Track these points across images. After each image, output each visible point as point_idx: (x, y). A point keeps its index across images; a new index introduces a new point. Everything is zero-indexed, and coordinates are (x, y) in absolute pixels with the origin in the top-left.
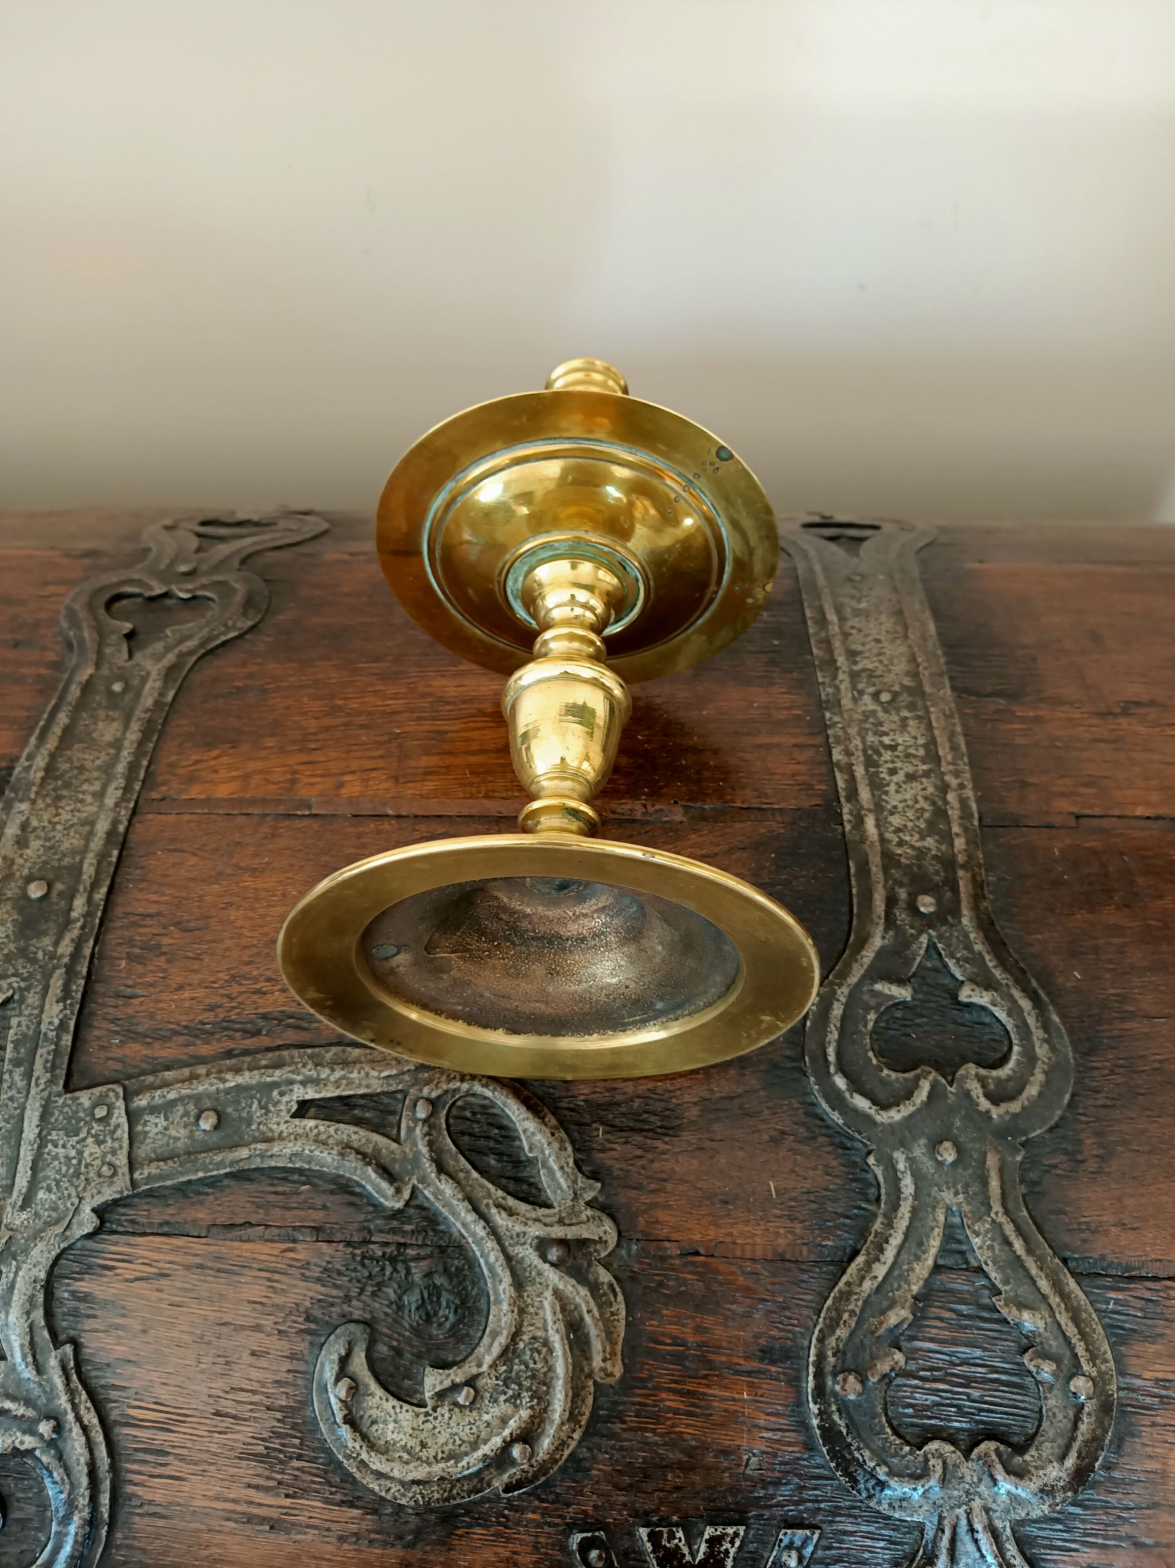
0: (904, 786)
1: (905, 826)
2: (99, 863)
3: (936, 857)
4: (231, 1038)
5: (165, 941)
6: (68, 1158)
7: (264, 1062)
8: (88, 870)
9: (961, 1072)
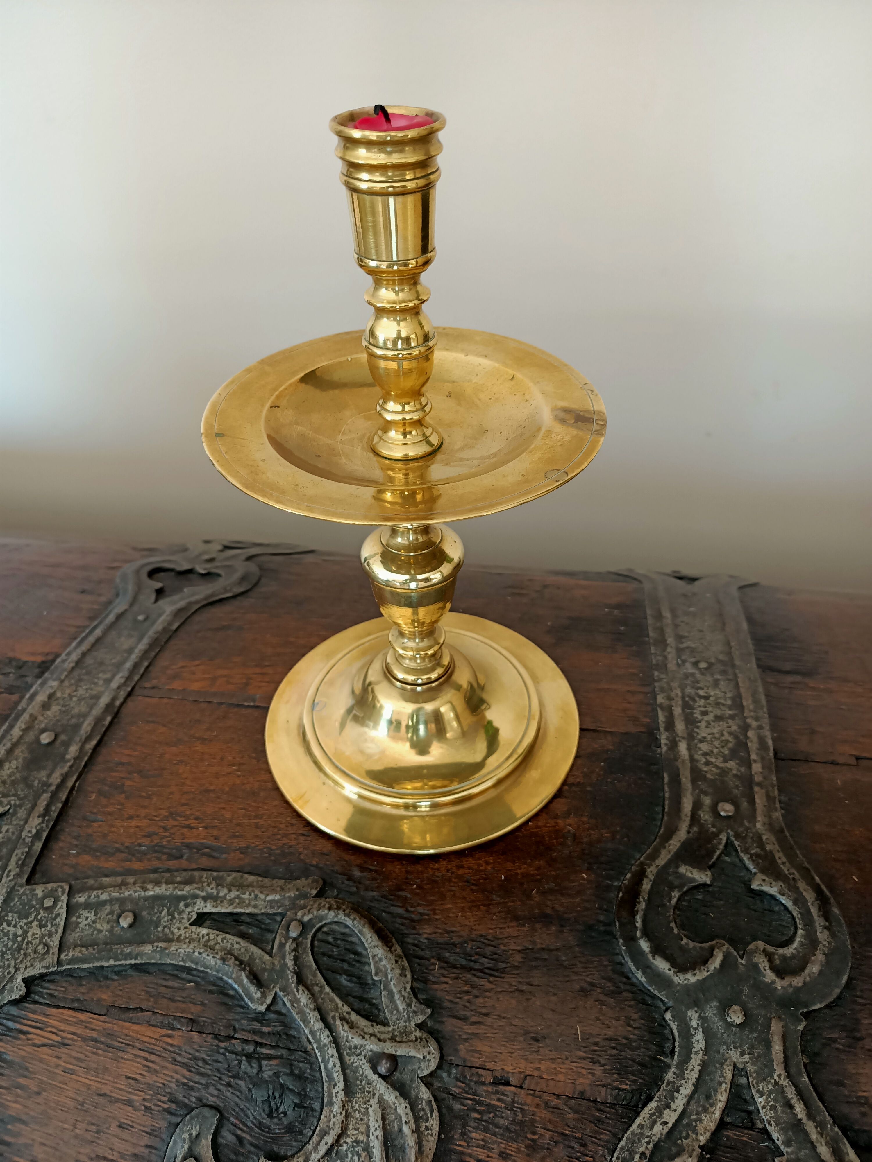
0: (713, 724)
1: (712, 752)
2: (95, 725)
3: (735, 776)
4: (159, 859)
5: (128, 783)
6: (15, 935)
8: (86, 727)
9: (751, 946)
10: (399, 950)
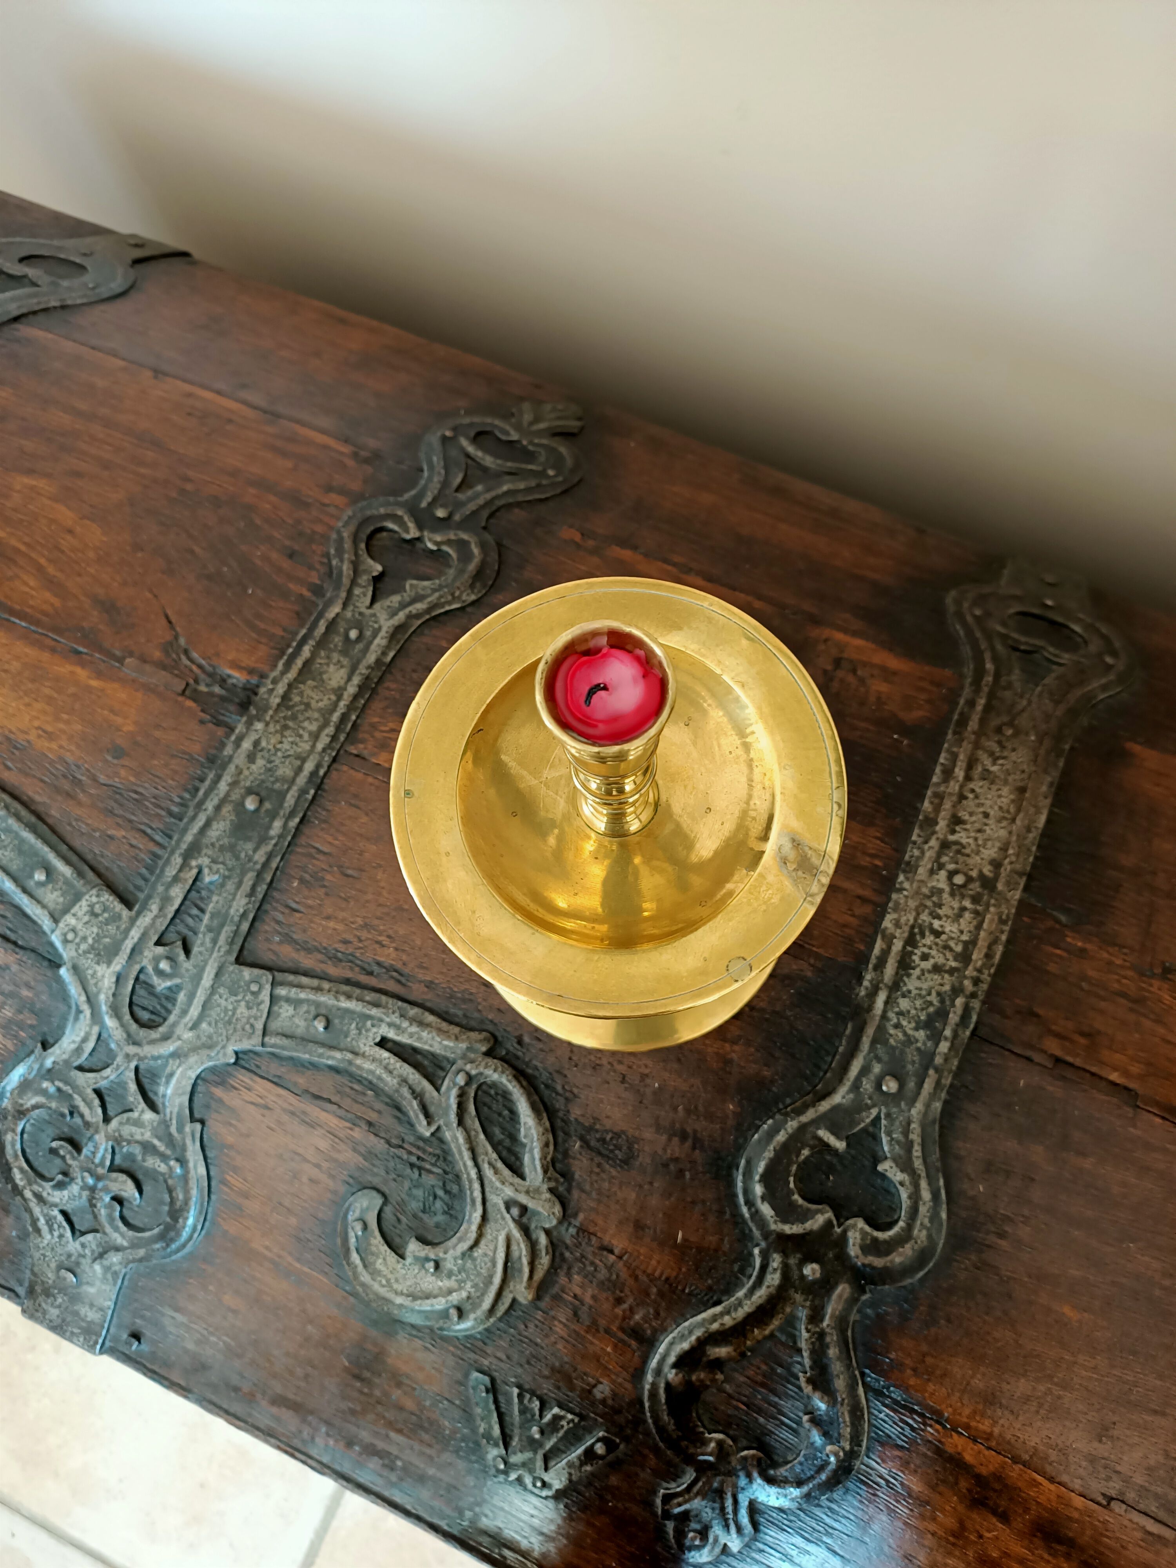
0: (927, 975)
1: (909, 1012)
2: (299, 797)
3: (918, 1049)
4: (351, 969)
5: (328, 877)
7: (368, 998)
8: (290, 800)
9: (851, 1222)
10: (548, 1124)
